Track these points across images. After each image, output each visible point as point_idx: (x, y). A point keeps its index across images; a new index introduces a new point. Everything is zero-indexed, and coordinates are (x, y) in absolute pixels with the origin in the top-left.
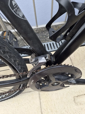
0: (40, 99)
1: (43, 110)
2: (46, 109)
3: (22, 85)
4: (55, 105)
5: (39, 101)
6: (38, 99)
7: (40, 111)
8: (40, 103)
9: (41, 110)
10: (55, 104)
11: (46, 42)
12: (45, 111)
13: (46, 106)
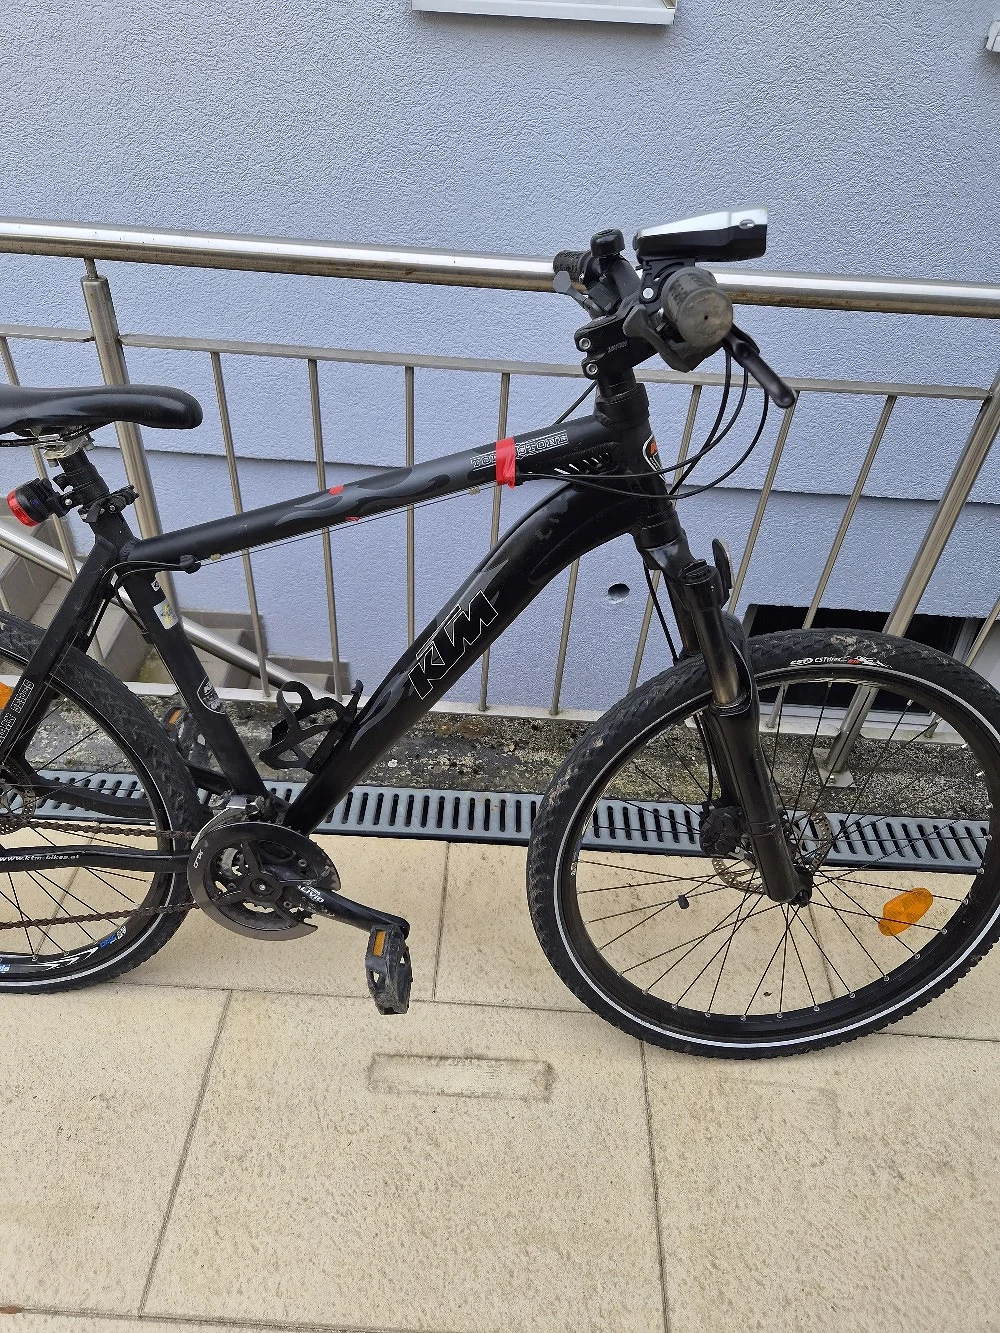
0: (221, 1028)
1: (213, 1072)
2: (228, 1073)
3: (161, 916)
4: (275, 1063)
5: (212, 1036)
6: (213, 1023)
7: (202, 1072)
8: (216, 1043)
9: (208, 1070)
10: (280, 1062)
11: (368, 782)
12: (221, 1078)
13: (237, 1062)
